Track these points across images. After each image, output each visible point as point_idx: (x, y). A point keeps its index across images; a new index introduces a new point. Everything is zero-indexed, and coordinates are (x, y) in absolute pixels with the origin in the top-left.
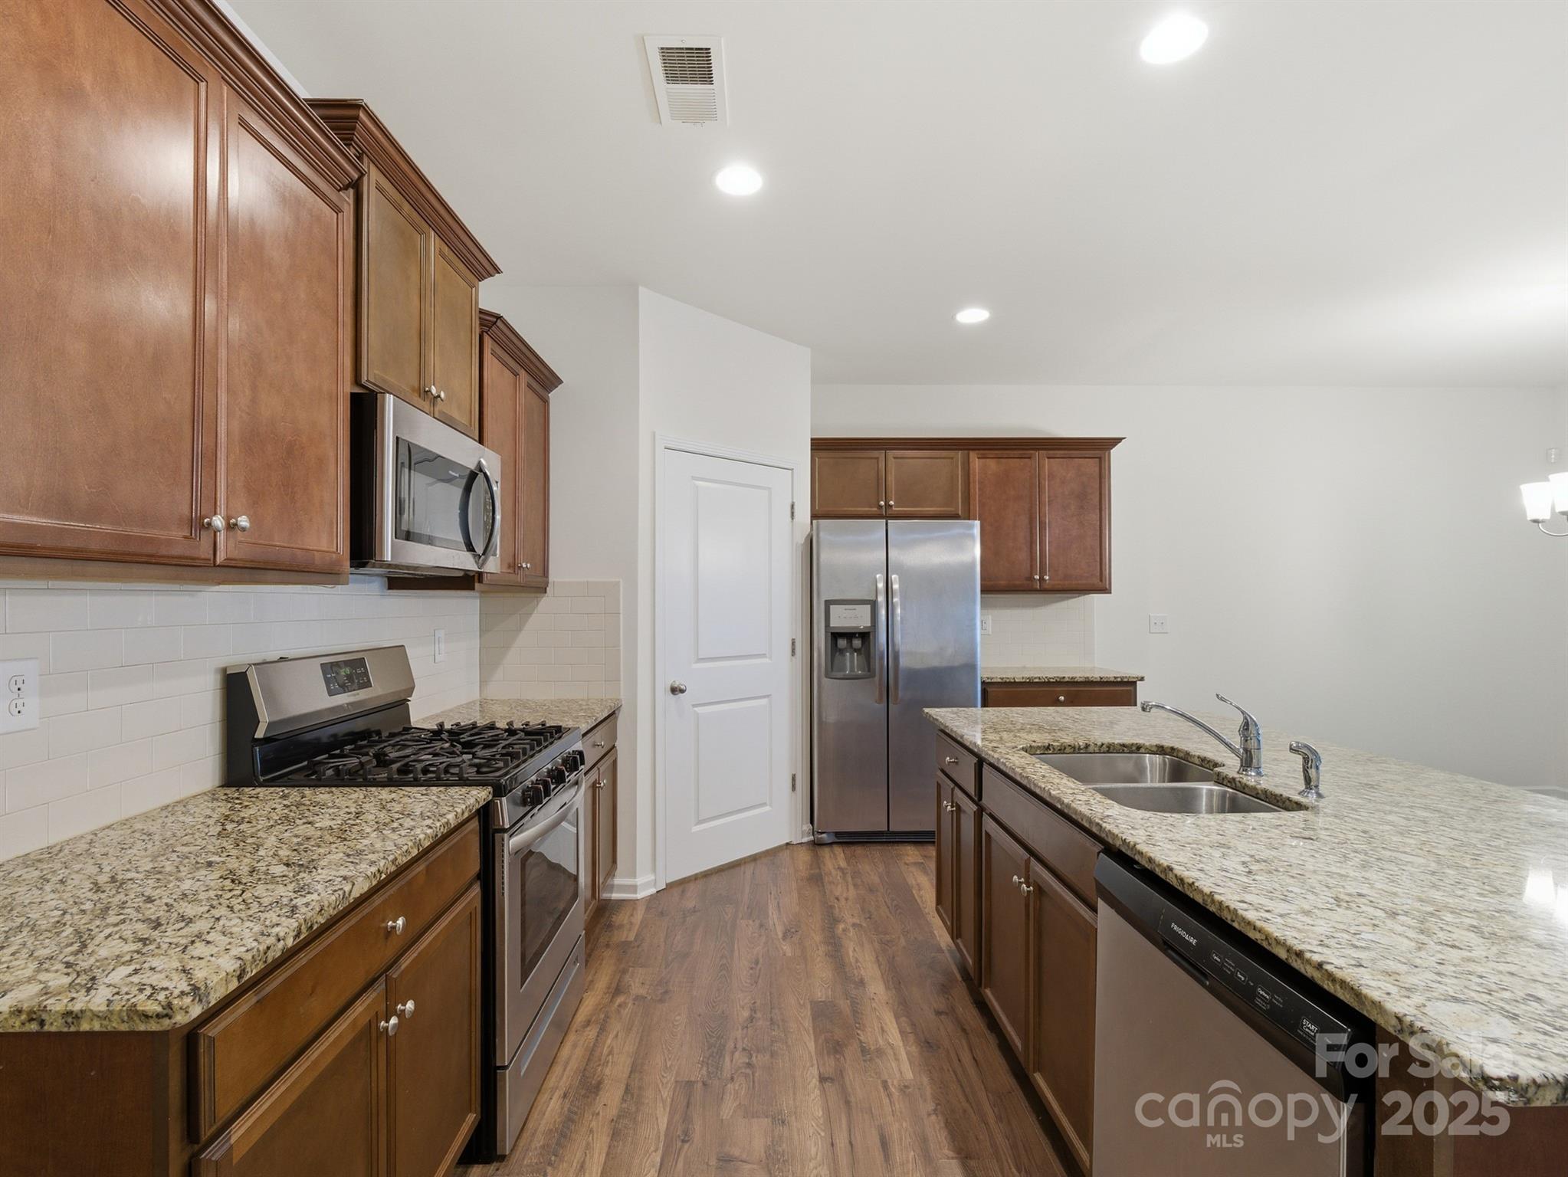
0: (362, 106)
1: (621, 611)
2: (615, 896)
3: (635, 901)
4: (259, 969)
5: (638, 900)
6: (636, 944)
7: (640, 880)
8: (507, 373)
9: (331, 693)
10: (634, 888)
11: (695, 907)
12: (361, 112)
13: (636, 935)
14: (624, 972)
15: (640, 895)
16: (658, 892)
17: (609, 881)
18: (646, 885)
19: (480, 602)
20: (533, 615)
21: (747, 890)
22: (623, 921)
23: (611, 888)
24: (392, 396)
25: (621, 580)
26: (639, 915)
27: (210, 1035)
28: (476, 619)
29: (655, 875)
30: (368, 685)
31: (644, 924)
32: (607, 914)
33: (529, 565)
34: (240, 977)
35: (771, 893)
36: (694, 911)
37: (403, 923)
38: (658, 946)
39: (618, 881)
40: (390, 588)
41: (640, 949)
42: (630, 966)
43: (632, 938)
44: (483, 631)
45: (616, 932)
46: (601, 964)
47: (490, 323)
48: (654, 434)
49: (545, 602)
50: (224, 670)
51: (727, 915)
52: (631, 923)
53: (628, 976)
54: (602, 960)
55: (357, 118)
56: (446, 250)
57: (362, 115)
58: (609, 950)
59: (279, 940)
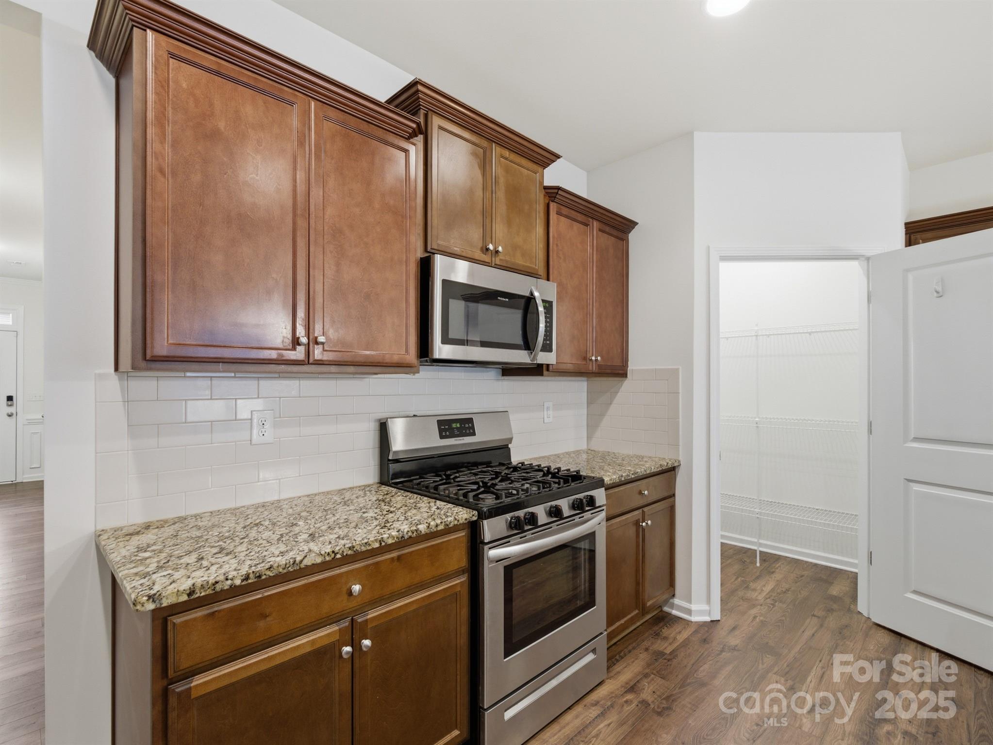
0: (417, 81)
1: (680, 391)
2: (675, 612)
3: (688, 622)
4: (207, 593)
5: (692, 622)
6: (669, 657)
7: (694, 607)
8: (576, 226)
9: (442, 437)
10: (689, 612)
11: (736, 646)
12: (418, 85)
13: (673, 650)
14: (646, 676)
15: (695, 618)
16: (712, 621)
17: (671, 601)
18: (701, 613)
19: (587, 385)
20: (619, 393)
21: (797, 648)
22: (670, 634)
23: (672, 606)
24: (439, 255)
25: (680, 367)
26: (685, 635)
27: (175, 621)
28: (585, 395)
29: (710, 606)
30: (474, 434)
31: (686, 643)
32: (661, 624)
33: (599, 358)
34: (189, 595)
35: (820, 661)
36: (734, 649)
37: (359, 591)
38: (685, 666)
39: (676, 601)
40: (503, 375)
41: (669, 663)
42: (652, 673)
43: (668, 651)
44: (590, 402)
45: (659, 641)
46: (633, 662)
47: (553, 193)
48: (709, 247)
49: (627, 385)
50: (380, 420)
51: (763, 664)
52: (675, 639)
53: (646, 680)
54: (636, 659)
55: (418, 91)
56: (507, 153)
57: (420, 87)
58: (646, 653)
59: (227, 579)
